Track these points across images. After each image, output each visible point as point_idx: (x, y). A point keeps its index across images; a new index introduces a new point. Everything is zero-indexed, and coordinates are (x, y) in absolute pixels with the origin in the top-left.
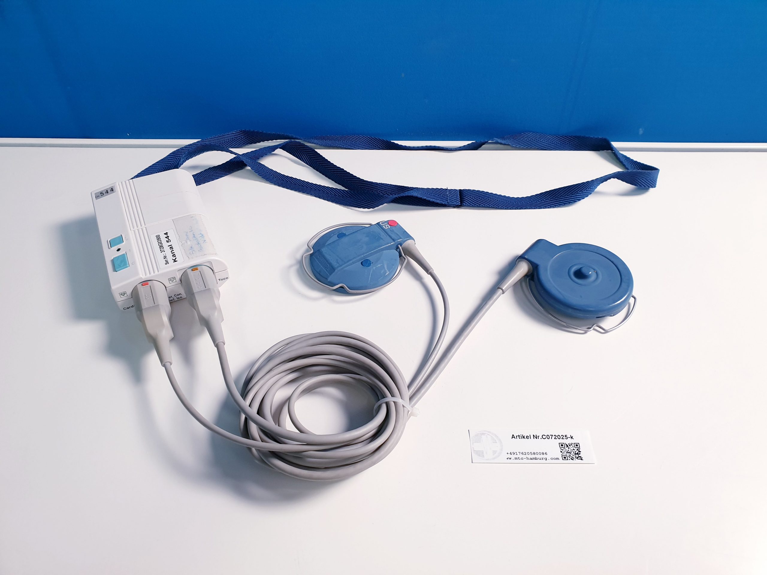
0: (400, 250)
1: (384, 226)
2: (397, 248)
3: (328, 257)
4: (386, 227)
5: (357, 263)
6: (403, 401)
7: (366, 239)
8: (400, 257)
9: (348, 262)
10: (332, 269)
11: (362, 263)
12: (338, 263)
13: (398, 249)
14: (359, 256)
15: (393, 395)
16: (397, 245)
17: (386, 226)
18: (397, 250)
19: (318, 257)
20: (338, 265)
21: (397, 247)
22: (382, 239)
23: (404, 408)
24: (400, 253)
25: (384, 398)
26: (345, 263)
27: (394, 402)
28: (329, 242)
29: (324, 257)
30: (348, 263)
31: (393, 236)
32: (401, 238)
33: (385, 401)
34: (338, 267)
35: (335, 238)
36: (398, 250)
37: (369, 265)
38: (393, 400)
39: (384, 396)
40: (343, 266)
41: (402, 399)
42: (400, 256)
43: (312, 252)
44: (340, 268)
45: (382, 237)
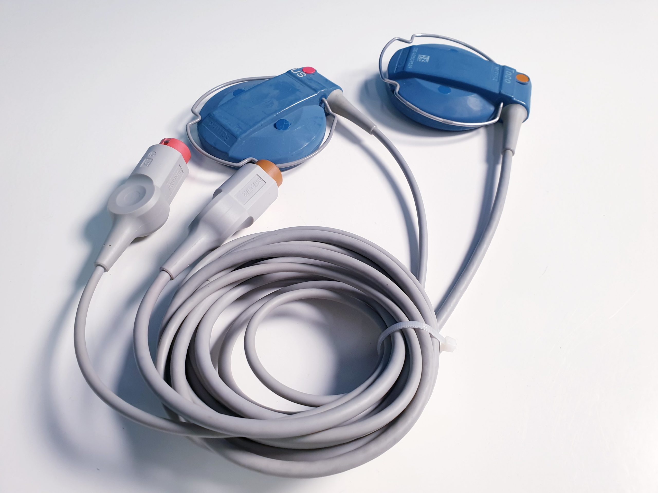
0: (325, 104)
1: (298, 74)
2: (322, 102)
3: (224, 122)
4: (301, 75)
5: (268, 126)
6: (430, 326)
7: (276, 92)
8: (326, 116)
9: (254, 125)
10: (234, 138)
11: (275, 126)
12: (240, 128)
13: (321, 104)
14: (269, 115)
15: (411, 318)
16: (320, 98)
17: (300, 73)
18: (321, 106)
19: (210, 124)
20: (240, 131)
21: (320, 101)
22: (298, 90)
23: (434, 339)
24: (325, 109)
25: (397, 323)
26: (251, 127)
27: (414, 329)
28: (221, 103)
29: (217, 122)
30: (256, 127)
31: (314, 85)
32: (324, 87)
33: (400, 328)
34: (241, 134)
35: (230, 96)
36: (323, 105)
37: (286, 127)
38: (413, 326)
39: (395, 320)
40: (248, 132)
41: (426, 323)
42: (327, 114)
43: (198, 120)
44: (244, 135)
45: (298, 88)
